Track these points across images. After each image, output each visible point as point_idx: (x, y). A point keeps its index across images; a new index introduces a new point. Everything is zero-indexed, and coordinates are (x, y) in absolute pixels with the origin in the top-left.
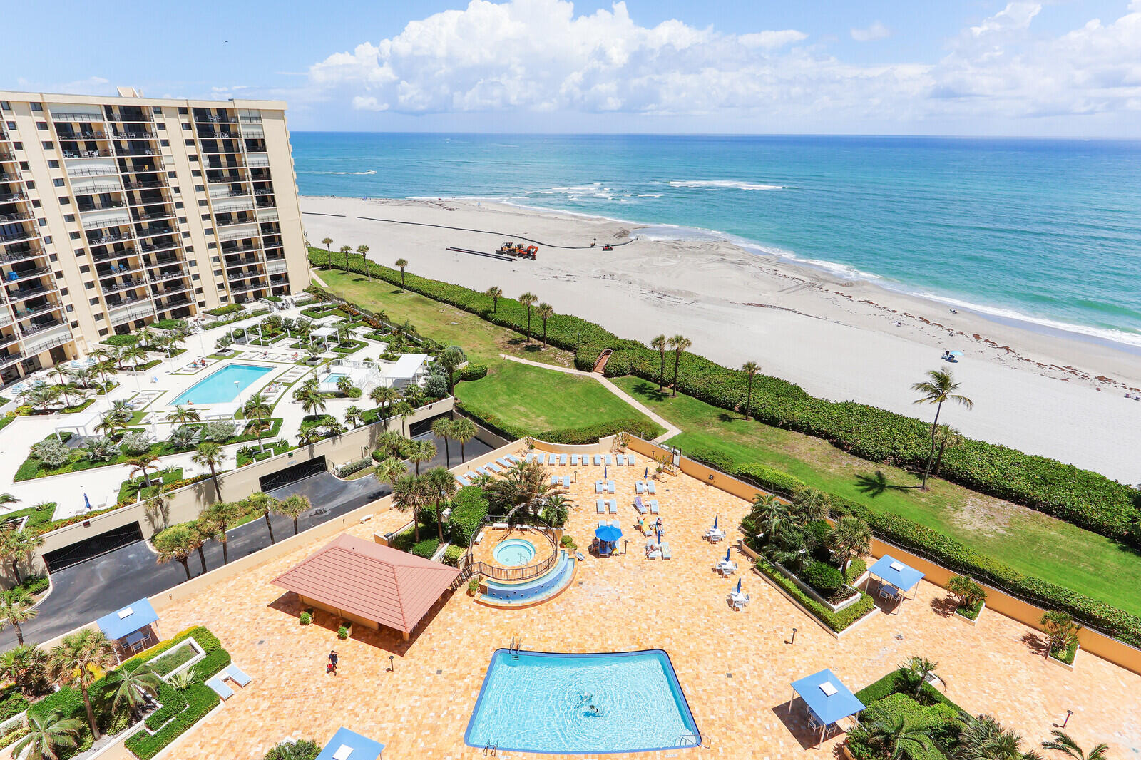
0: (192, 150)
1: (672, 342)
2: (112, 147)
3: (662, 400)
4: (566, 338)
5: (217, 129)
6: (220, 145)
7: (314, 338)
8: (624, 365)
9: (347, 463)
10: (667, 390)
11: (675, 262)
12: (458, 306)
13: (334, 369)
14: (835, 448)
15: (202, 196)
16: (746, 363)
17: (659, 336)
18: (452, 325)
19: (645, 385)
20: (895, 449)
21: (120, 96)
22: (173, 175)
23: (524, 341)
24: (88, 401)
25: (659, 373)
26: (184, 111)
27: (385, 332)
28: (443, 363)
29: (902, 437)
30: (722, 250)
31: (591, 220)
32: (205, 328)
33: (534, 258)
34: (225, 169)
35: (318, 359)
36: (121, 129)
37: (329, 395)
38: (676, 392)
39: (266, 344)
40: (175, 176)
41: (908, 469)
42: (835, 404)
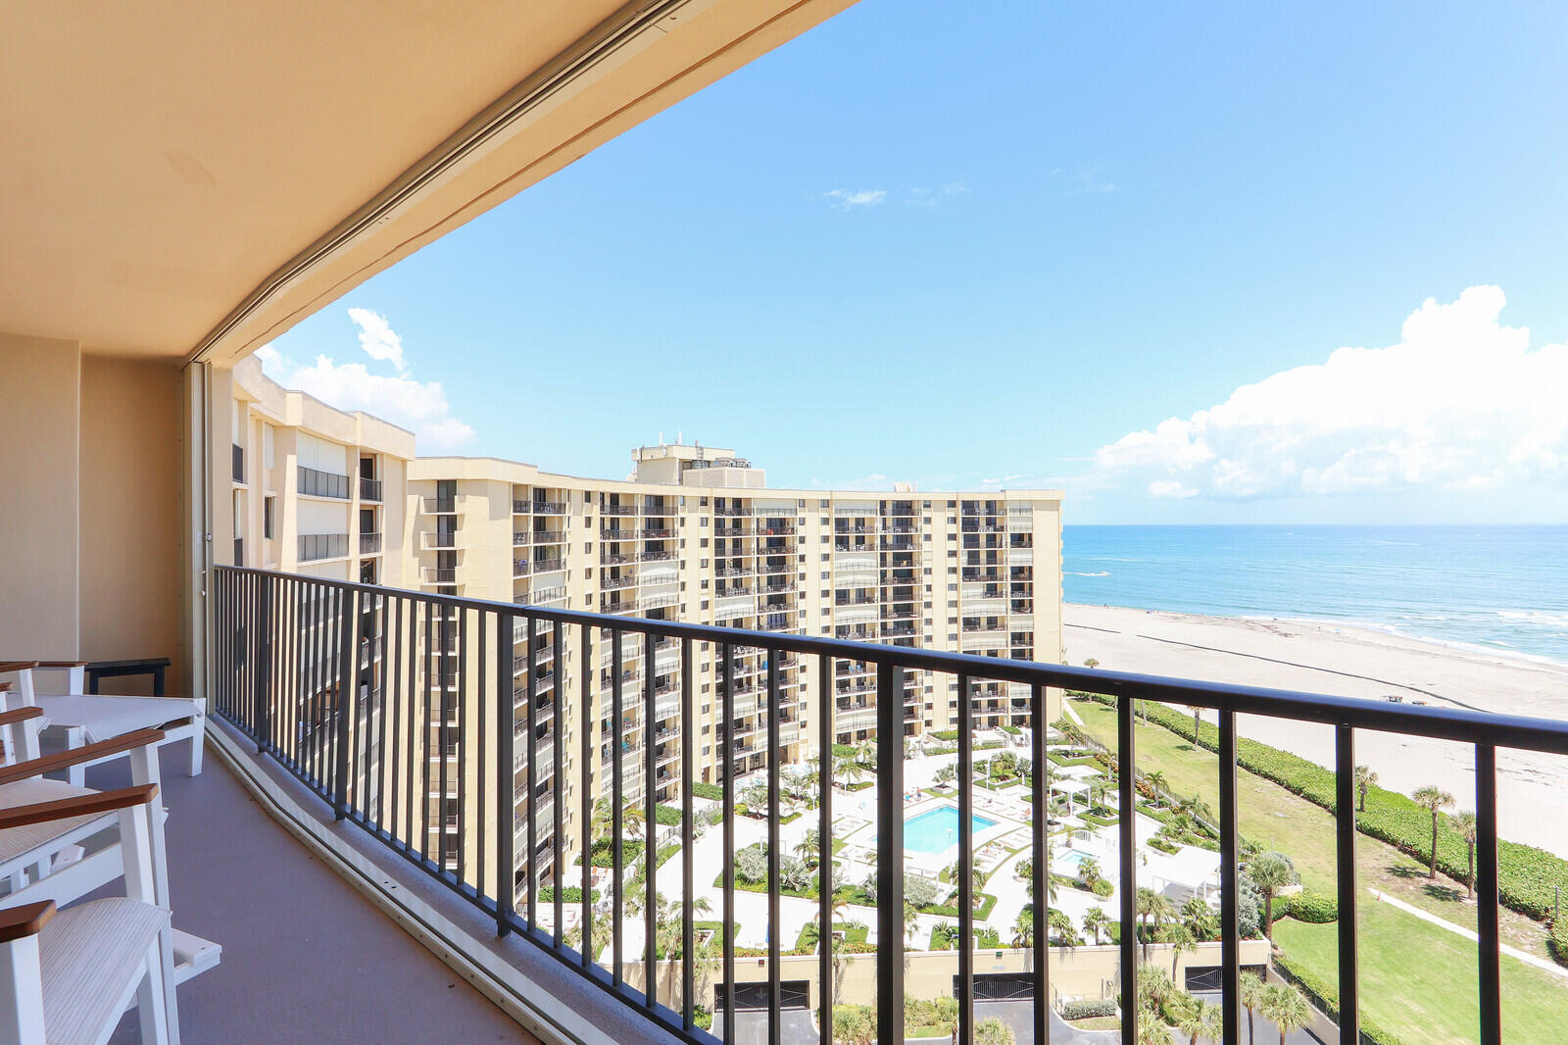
0: (952, 546)
2: (878, 542)
4: (1524, 891)
5: (983, 523)
6: (983, 540)
7: (1055, 793)
9: (1078, 998)
12: (1288, 788)
13: (1076, 842)
15: (953, 596)
18: (1276, 816)
21: (895, 490)
22: (928, 571)
23: (1424, 875)
24: (795, 813)
26: (952, 504)
27: (1161, 805)
28: (1255, 877)
32: (927, 753)
34: (983, 567)
35: (1057, 823)
36: (889, 523)
37: (1065, 880)
39: (992, 788)
40: (930, 573)
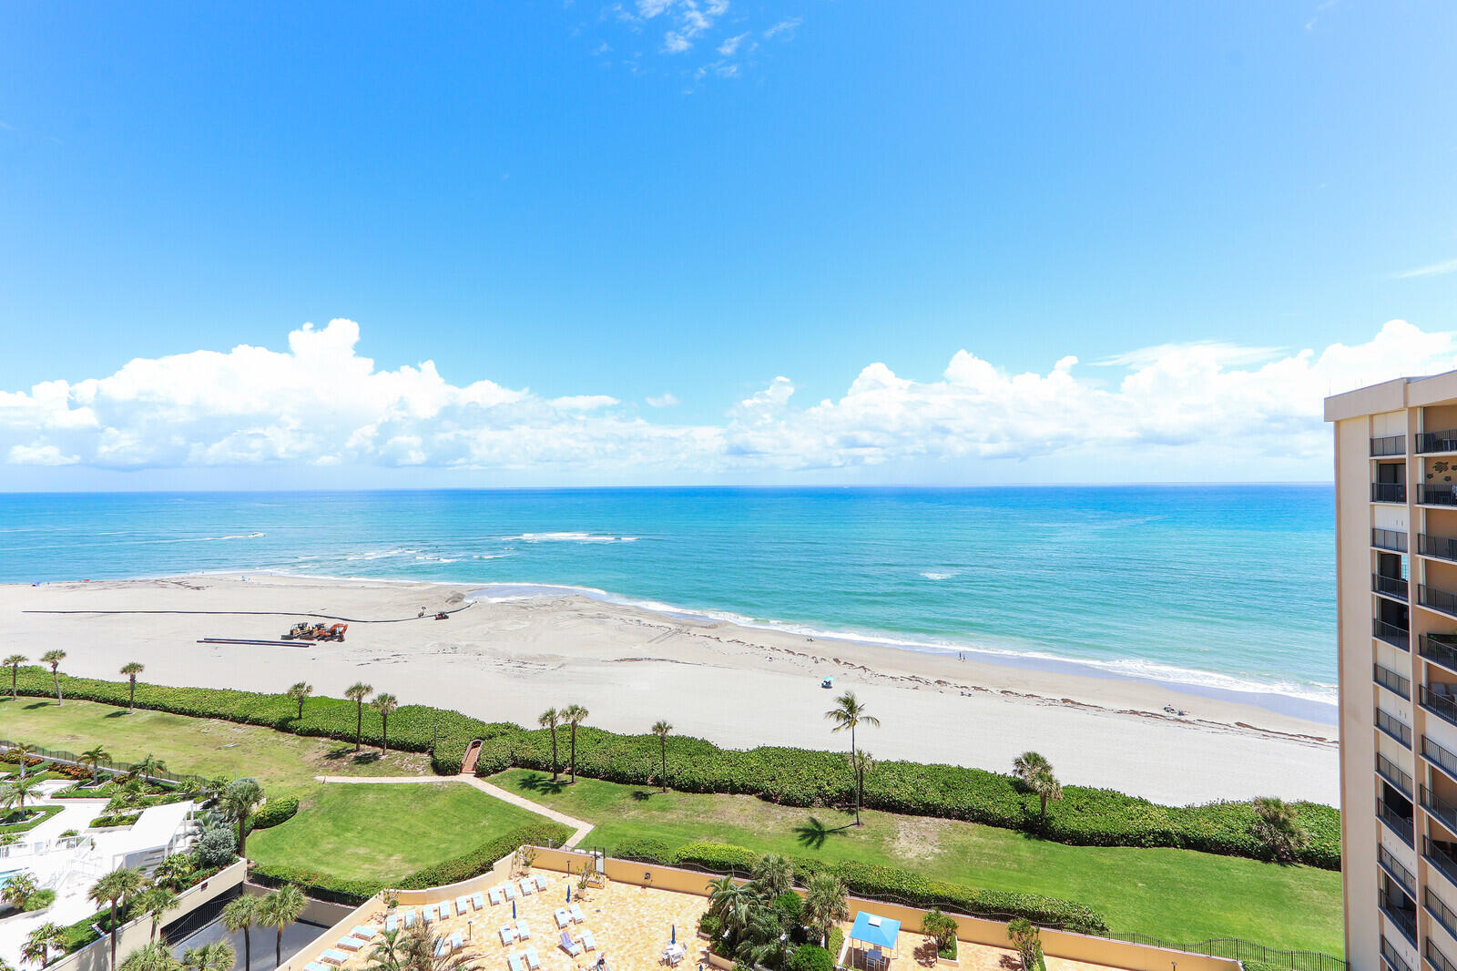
1: (565, 715)
3: (558, 793)
4: (415, 736)
8: (502, 757)
10: (563, 776)
12: (234, 719)
14: (765, 802)
16: (655, 724)
17: (548, 710)
19: (534, 776)
20: (820, 788)
25: (550, 757)
29: (821, 773)
33: (342, 640)
38: (575, 777)
41: (838, 807)
42: (749, 752)
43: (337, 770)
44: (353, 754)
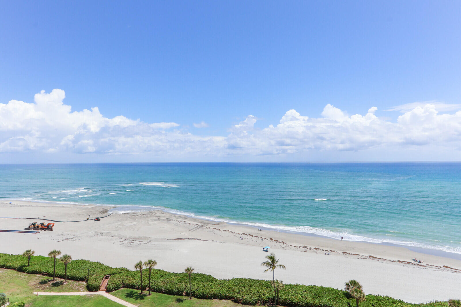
1: (146, 264)
3: (143, 299)
4: (80, 274)
8: (118, 283)
10: (145, 292)
11: (135, 223)
14: (235, 303)
16: (186, 268)
17: (139, 262)
19: (132, 292)
20: (259, 296)
23: (51, 281)
25: (140, 283)
29: (260, 290)
30: (158, 215)
31: (85, 206)
33: (51, 230)
38: (151, 292)
41: (267, 305)
42: (229, 280)
43: (44, 290)
44: (51, 282)
